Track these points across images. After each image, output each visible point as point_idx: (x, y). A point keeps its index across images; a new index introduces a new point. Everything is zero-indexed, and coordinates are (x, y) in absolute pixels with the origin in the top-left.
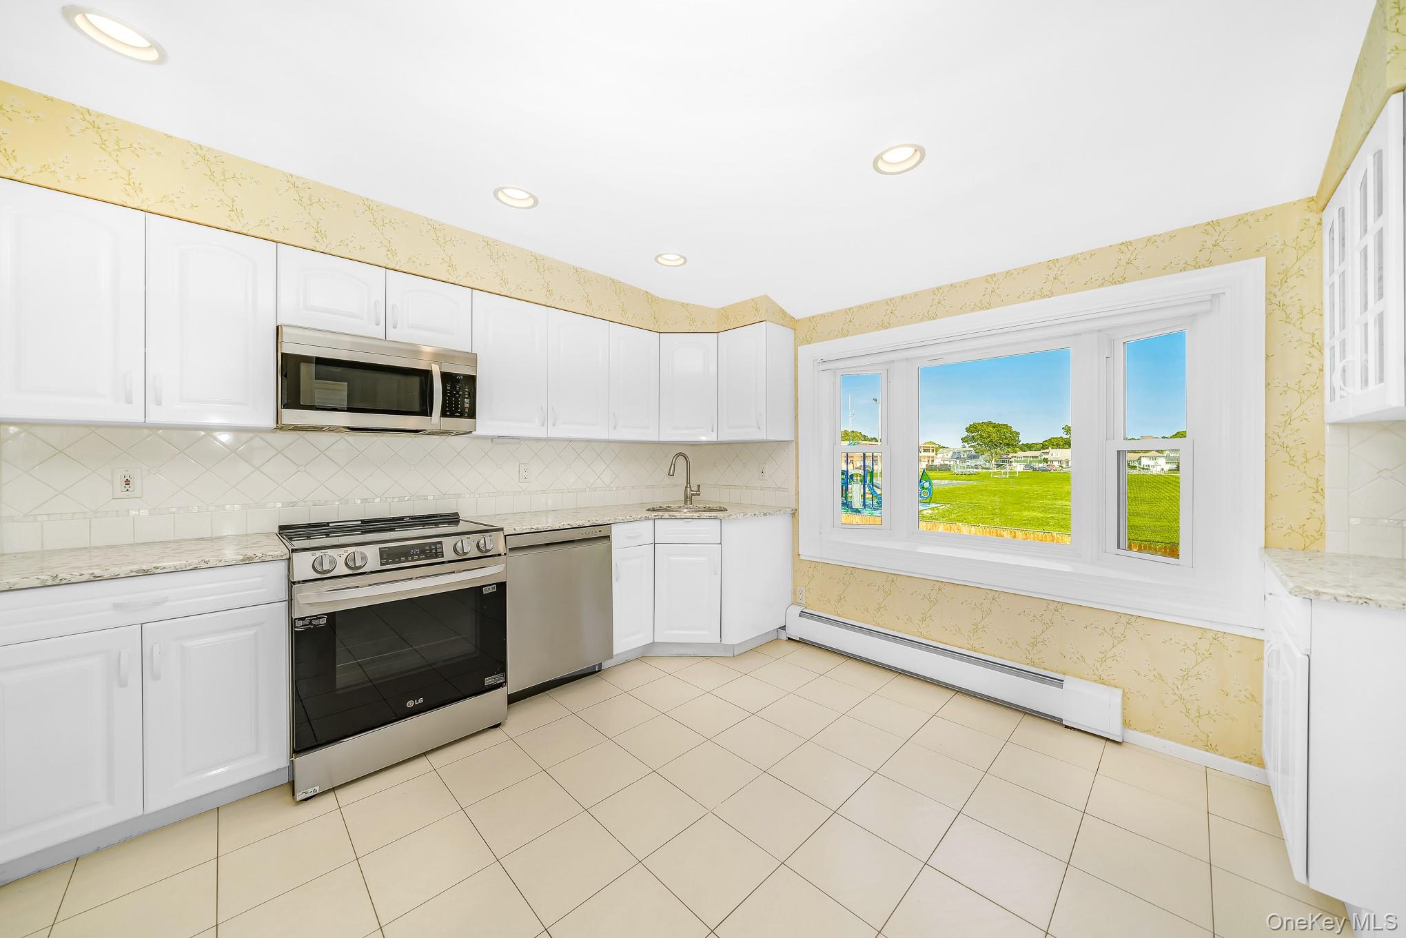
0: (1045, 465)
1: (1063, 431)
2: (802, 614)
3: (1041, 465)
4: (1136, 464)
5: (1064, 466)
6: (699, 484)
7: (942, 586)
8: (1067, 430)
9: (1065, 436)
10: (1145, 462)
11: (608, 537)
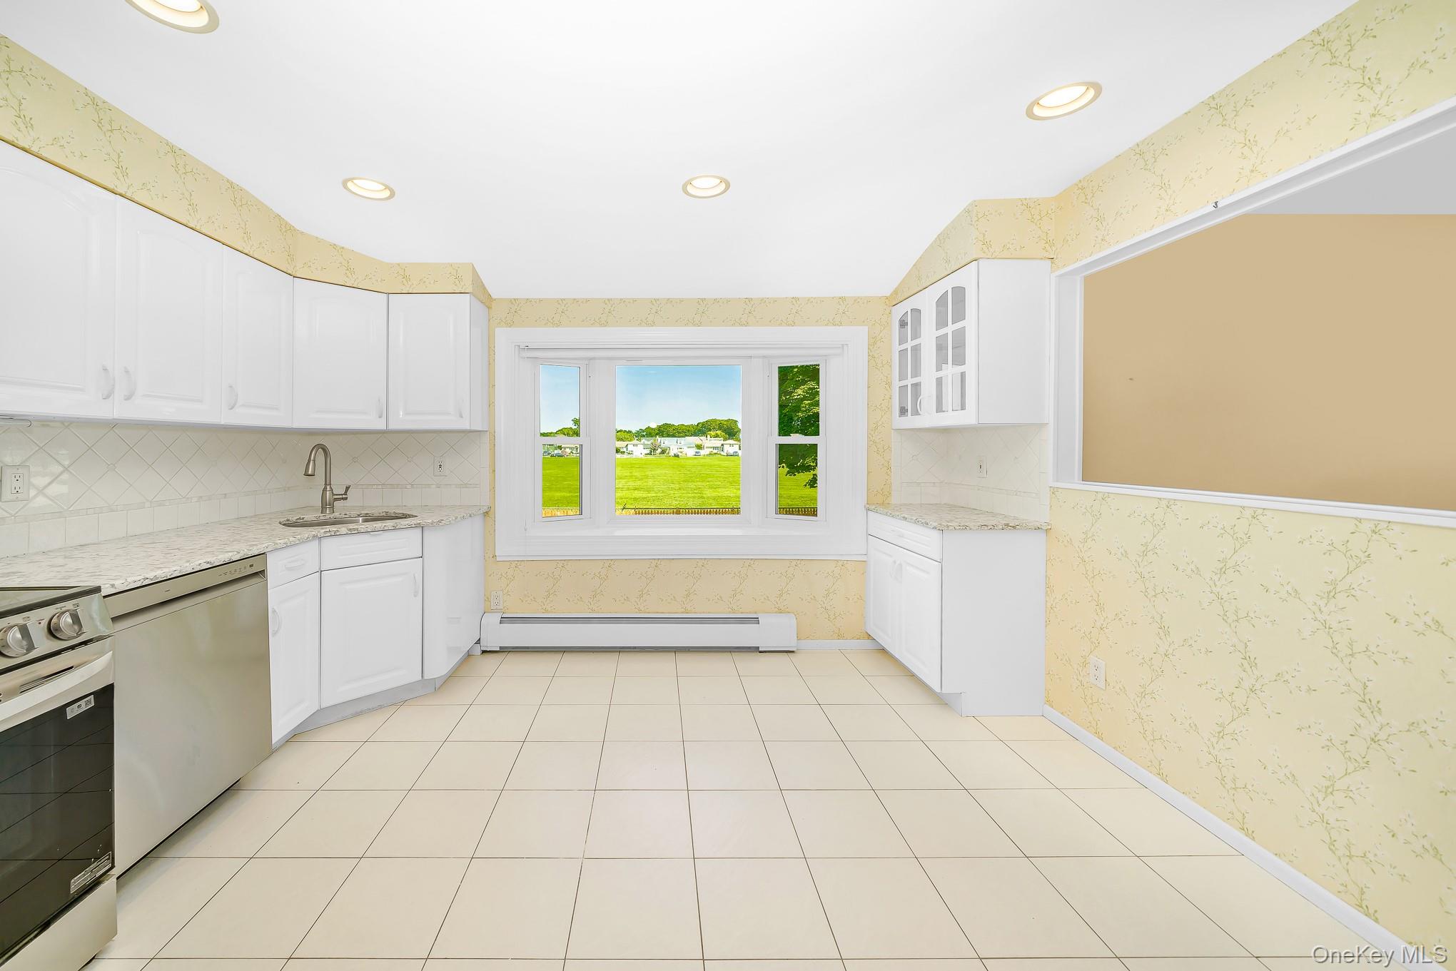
0: (560, 451)
1: (572, 422)
2: (503, 620)
3: (556, 452)
4: (625, 450)
5: (574, 452)
6: (348, 483)
7: (659, 563)
8: (576, 422)
9: (574, 427)
10: (630, 447)
11: (261, 573)
